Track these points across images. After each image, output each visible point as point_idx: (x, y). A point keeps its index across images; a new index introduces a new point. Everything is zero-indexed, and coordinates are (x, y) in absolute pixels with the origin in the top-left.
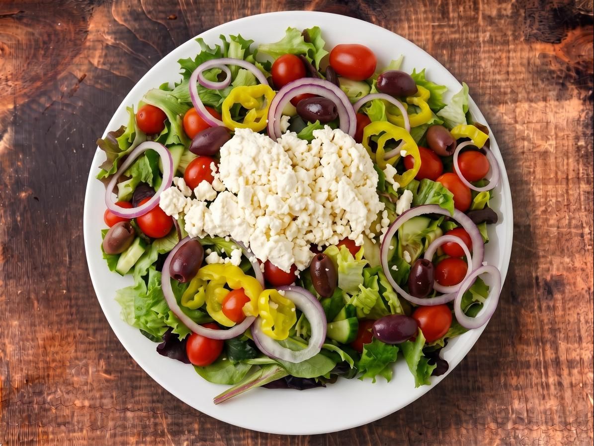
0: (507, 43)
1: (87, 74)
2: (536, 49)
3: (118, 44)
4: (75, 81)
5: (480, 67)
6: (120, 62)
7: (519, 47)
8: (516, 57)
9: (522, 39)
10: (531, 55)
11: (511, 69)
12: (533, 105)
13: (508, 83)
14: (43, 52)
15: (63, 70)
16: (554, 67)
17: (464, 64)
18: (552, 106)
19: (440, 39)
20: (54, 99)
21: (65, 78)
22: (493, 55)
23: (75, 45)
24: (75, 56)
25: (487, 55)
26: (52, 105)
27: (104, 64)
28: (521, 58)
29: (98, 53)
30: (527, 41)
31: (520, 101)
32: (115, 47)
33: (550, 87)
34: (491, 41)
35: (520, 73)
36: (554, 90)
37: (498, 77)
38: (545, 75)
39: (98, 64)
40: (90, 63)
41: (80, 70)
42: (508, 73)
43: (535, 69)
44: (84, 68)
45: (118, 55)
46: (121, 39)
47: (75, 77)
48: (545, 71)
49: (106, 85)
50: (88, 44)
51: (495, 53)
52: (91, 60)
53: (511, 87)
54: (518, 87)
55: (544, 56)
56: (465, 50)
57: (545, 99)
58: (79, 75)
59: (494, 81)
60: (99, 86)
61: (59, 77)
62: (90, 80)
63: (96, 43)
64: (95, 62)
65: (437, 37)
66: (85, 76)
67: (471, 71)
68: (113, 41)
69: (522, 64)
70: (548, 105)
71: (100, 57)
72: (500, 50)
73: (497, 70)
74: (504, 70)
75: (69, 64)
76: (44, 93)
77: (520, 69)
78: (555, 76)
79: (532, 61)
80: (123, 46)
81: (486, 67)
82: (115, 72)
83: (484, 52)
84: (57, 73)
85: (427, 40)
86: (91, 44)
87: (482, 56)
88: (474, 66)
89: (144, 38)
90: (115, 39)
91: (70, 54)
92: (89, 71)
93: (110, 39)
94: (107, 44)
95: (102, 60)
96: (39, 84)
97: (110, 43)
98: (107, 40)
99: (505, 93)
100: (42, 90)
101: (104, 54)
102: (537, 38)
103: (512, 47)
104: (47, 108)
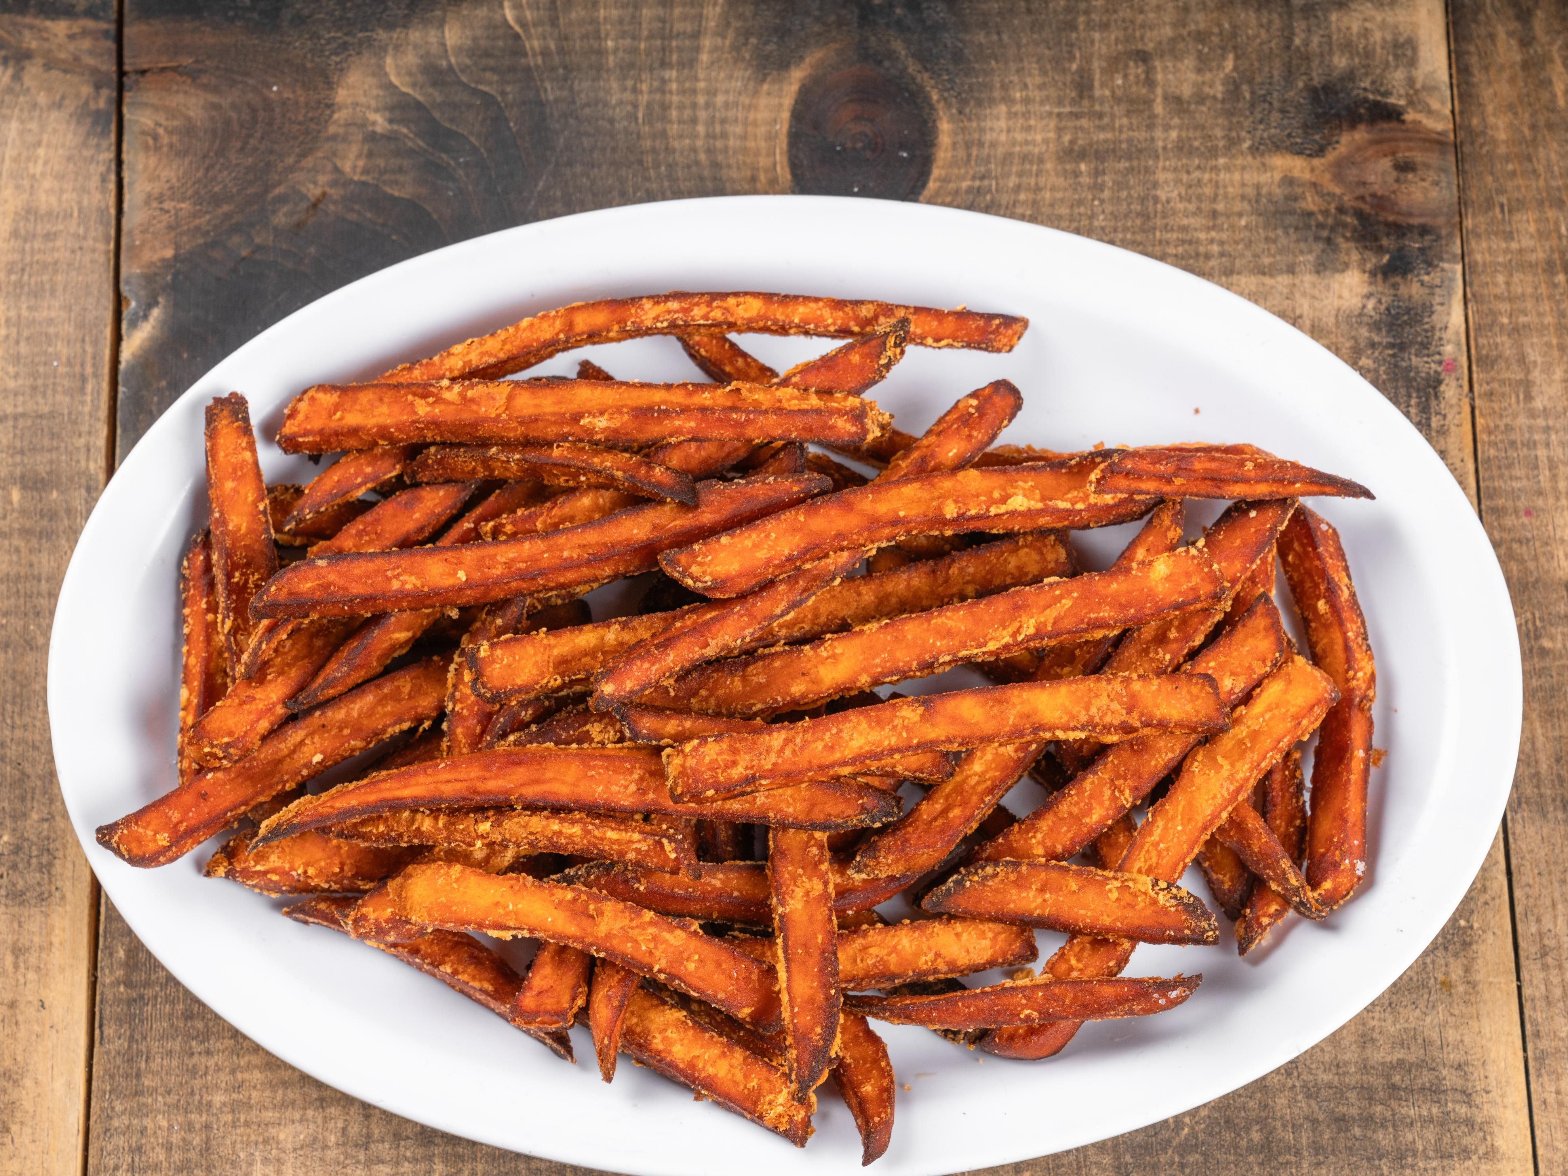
0: (1213, 152)
1: (331, 191)
2: (1272, 169)
3: (396, 132)
4: (304, 205)
5: (1156, 200)
6: (400, 170)
7: (1239, 161)
8: (1231, 181)
9: (1246, 145)
10: (1264, 178)
11: (1220, 207)
12: (1268, 281)
13: (1213, 234)
14: (239, 145)
15: (279, 183)
16: (1310, 202)
17: (1124, 194)
18: (1307, 285)
19: (1072, 142)
20: (258, 240)
21: (282, 199)
22: (1185, 177)
23: (307, 132)
24: (304, 155)
25: (1170, 176)
26: (253, 252)
27: (366, 171)
28: (1243, 185)
29: (353, 150)
30: (1254, 150)
31: (1239, 273)
32: (390, 137)
33: (1302, 245)
34: (1182, 148)
35: (1240, 215)
36: (1310, 252)
37: (1193, 221)
38: (1289, 220)
39: (355, 173)
40: (337, 170)
41: (315, 183)
42: (1214, 214)
43: (1272, 208)
44: (322, 179)
45: (397, 153)
46: (402, 121)
47: (303, 197)
48: (1292, 212)
49: (369, 215)
50: (332, 129)
51: (1188, 172)
52: (339, 164)
53: (1222, 243)
54: (1237, 243)
55: (1289, 181)
56: (1123, 165)
57: (1291, 270)
58: (314, 192)
59: (1184, 229)
60: (352, 217)
61: (270, 196)
62: (335, 202)
63: (353, 129)
64: (347, 167)
65: (1067, 138)
66: (324, 194)
67: (1136, 207)
68: (386, 124)
69: (1243, 197)
70: (1297, 281)
71: (359, 156)
72: (1199, 167)
73: (1192, 207)
74: (1206, 206)
75: (291, 169)
76: (236, 229)
77: (1238, 206)
78: (1313, 223)
79: (1264, 191)
80: (406, 136)
81: (1168, 202)
82: (389, 190)
83: (1164, 169)
84: (267, 190)
85: (1046, 141)
86: (341, 131)
87: (1161, 176)
88: (1143, 200)
89: (452, 120)
90: (391, 121)
91: (297, 150)
92: (334, 183)
93: (379, 122)
94: (374, 133)
95: (361, 163)
96: (226, 208)
97: (379, 129)
98: (374, 123)
99: (1208, 256)
100: (233, 221)
101: (365, 151)
102: (1277, 147)
103: (1222, 161)
104: (243, 259)
